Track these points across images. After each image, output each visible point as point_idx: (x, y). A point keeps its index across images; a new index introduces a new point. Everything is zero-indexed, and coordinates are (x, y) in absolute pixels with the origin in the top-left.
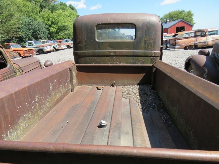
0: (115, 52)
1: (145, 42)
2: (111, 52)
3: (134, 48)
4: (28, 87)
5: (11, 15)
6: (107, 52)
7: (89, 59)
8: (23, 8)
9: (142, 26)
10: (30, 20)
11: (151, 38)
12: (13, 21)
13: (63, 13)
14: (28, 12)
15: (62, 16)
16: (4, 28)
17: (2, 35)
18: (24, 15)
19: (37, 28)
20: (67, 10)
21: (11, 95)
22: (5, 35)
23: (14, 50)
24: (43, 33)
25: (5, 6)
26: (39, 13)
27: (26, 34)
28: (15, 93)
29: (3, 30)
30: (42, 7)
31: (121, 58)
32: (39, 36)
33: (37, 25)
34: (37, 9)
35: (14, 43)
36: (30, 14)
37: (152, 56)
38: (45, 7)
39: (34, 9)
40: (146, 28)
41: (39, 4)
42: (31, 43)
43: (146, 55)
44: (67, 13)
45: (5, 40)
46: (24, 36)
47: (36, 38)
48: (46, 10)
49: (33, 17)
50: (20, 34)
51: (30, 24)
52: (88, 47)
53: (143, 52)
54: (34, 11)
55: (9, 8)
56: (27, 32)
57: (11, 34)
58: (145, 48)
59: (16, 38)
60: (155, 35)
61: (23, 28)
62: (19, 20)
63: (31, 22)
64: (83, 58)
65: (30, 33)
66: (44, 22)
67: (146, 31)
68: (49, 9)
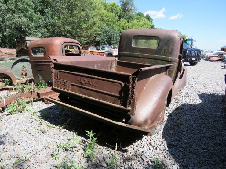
0: (143, 55)
1: (165, 50)
2: (140, 55)
3: (156, 53)
4: (85, 61)
5: (94, 24)
6: (138, 54)
7: (126, 58)
8: (105, 18)
9: (164, 39)
10: (109, 28)
11: (170, 48)
12: (95, 28)
13: (138, 23)
14: (108, 21)
15: (136, 26)
16: (88, 33)
17: (85, 39)
18: (105, 23)
19: (112, 35)
20: (143, 20)
21: (77, 61)
22: (87, 39)
23: (90, 52)
24: (116, 40)
25: (91, 16)
26: (117, 22)
27: (103, 39)
28: (79, 62)
29: (86, 35)
30: (120, 17)
31: (146, 59)
32: (113, 42)
33: (113, 32)
34: (116, 19)
35: (93, 46)
36: (110, 23)
37: (168, 61)
38: (123, 17)
39: (114, 19)
40: (166, 40)
41: (119, 14)
42: (104, 47)
43: (164, 59)
44: (141, 23)
45: (86, 42)
46: (100, 41)
47: (110, 44)
48: (123, 19)
49: (111, 26)
50: (98, 39)
51: (108, 32)
52: (126, 50)
53: (162, 57)
54: (113, 20)
55: (94, 18)
56: (104, 38)
57: (92, 39)
58: (164, 54)
59: (95, 42)
60: (173, 46)
61: (101, 34)
62: (99, 28)
63: (109, 30)
64: (123, 57)
65: (105, 39)
66: (120, 30)
67: (166, 42)
68: (126, 19)
